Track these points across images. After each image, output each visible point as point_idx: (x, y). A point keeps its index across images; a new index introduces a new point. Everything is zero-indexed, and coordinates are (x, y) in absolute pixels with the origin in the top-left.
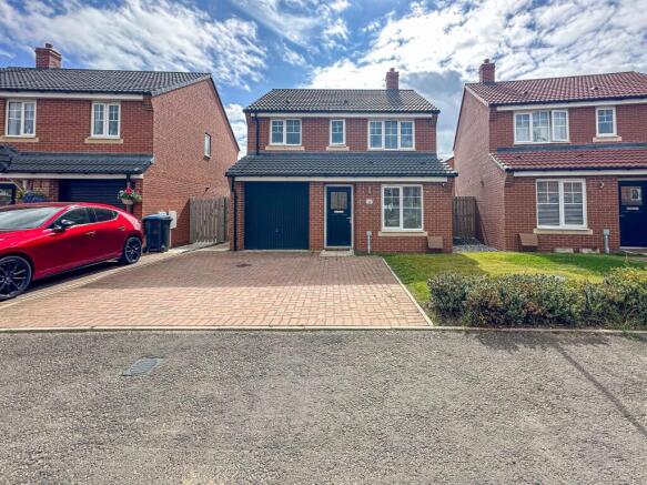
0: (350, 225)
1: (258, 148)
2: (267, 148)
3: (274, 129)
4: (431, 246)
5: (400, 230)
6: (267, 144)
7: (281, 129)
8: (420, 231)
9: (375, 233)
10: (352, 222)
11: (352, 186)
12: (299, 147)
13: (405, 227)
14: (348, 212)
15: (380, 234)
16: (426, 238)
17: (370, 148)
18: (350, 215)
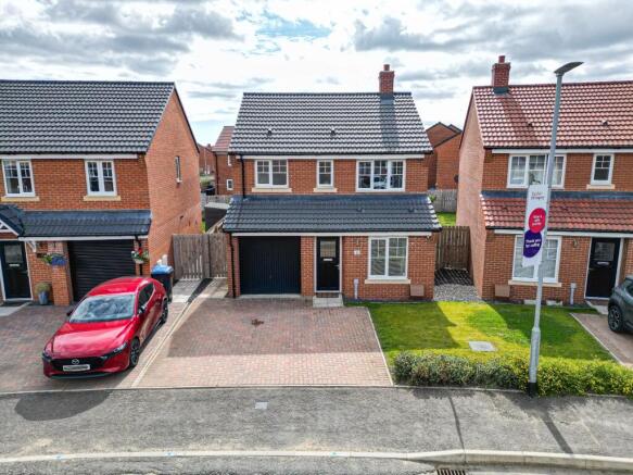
0: (338, 271)
1: (243, 189)
3: (260, 169)
4: (413, 294)
5: (386, 278)
6: (253, 185)
7: (267, 169)
8: (403, 279)
9: (361, 282)
10: (341, 269)
11: (340, 240)
12: (286, 189)
13: (390, 275)
14: (336, 260)
15: (366, 282)
16: (409, 286)
17: (359, 190)
18: (338, 262)
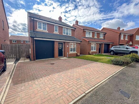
0: (63, 51)
1: (34, 29)
2: (37, 30)
3: (39, 25)
7: (41, 25)
9: (68, 53)
11: (63, 43)
12: (46, 31)
13: (73, 51)
16: (77, 54)
17: (63, 34)
18: (62, 49)
